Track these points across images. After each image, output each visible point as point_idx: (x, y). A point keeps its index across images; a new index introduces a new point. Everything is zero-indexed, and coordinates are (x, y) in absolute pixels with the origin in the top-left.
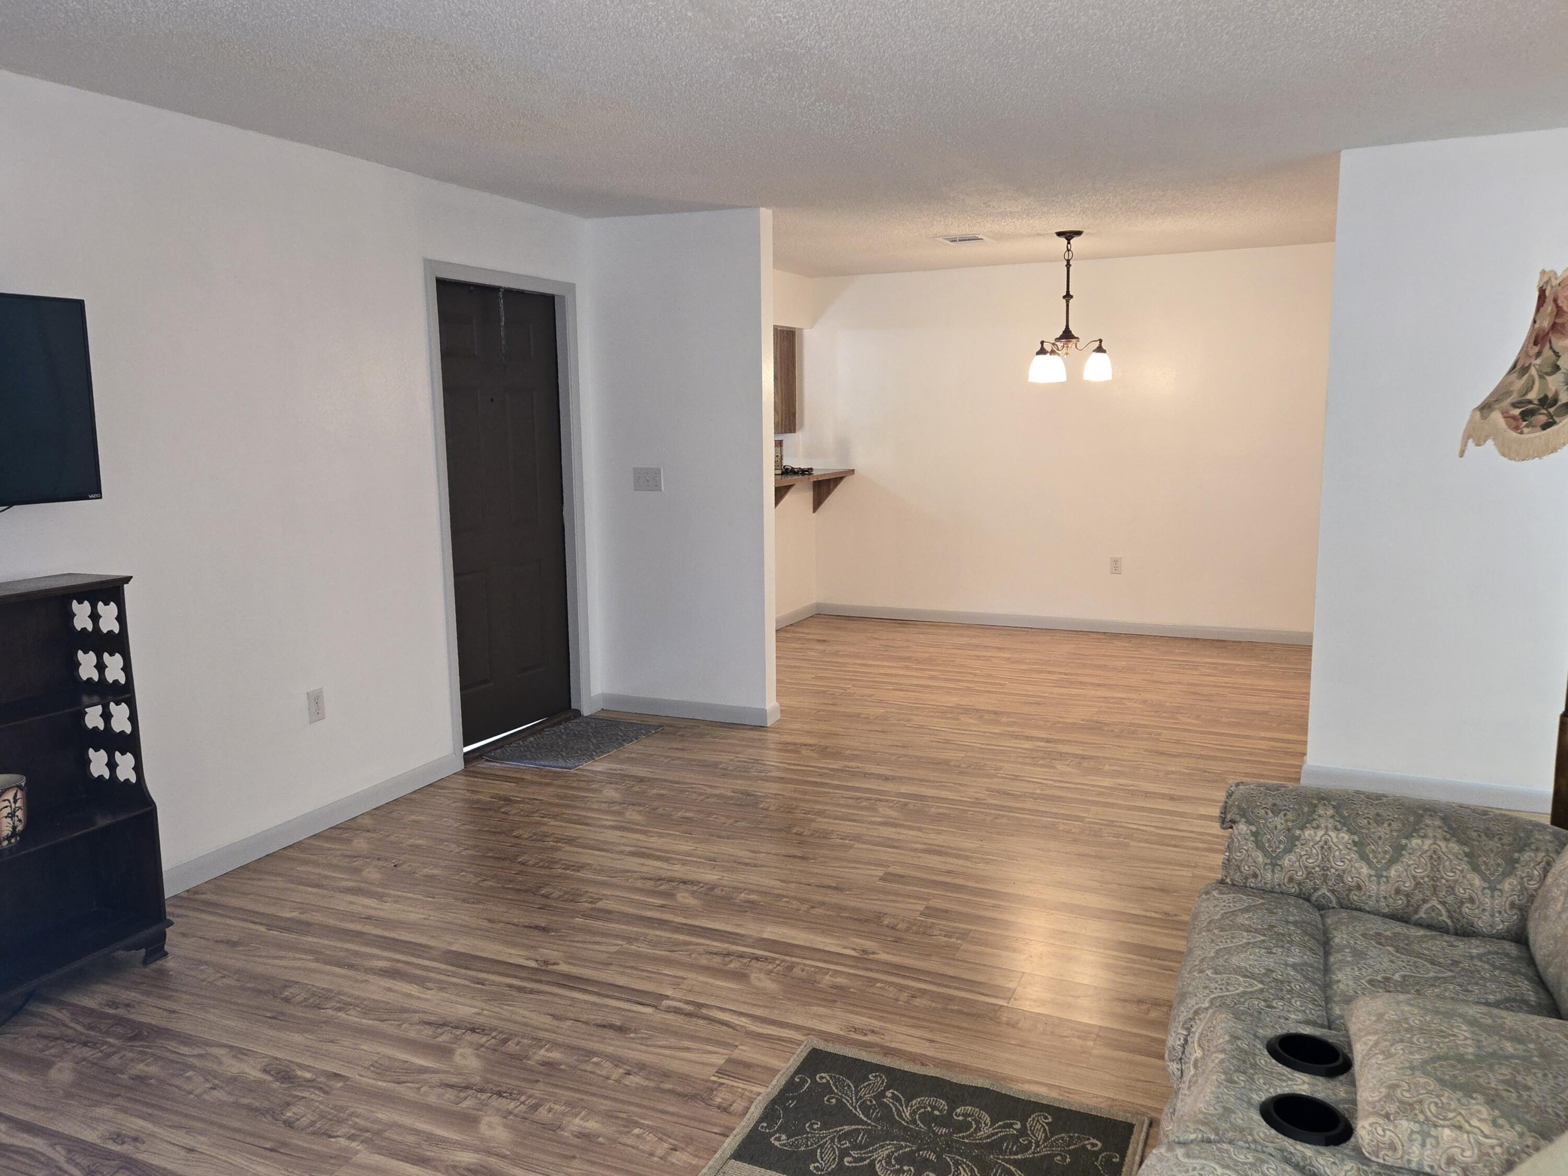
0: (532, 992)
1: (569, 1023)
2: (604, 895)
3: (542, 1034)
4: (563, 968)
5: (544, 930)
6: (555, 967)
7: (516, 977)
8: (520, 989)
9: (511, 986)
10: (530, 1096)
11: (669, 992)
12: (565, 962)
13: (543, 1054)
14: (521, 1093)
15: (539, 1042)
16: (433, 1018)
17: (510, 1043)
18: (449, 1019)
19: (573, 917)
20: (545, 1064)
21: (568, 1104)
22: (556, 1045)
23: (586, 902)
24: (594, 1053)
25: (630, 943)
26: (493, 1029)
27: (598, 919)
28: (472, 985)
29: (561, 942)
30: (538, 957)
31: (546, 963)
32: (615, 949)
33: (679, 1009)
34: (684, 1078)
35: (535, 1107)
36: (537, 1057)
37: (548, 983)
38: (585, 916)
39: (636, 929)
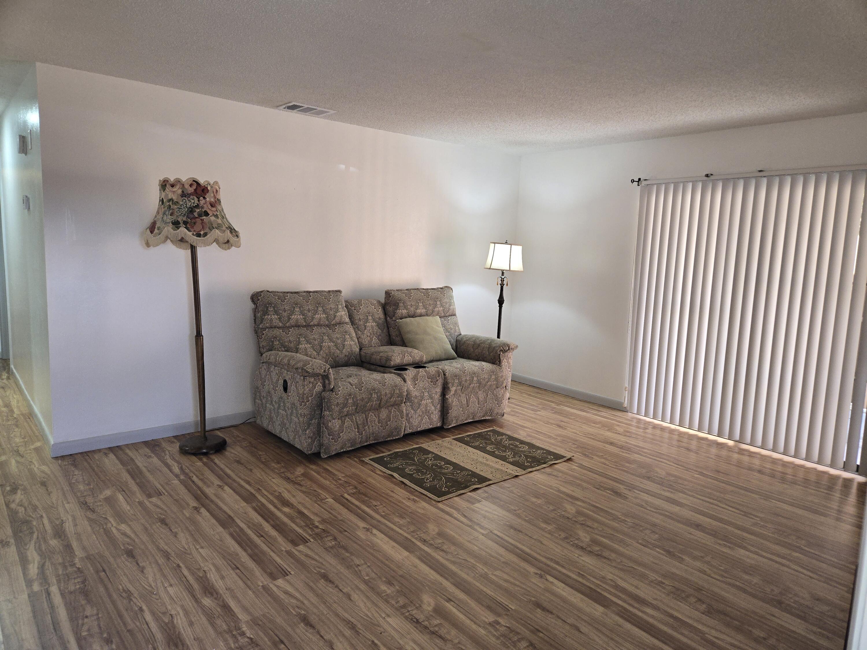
0: (551, 560)
1: (535, 537)
2: (484, 628)
3: (549, 536)
4: (532, 570)
5: (538, 605)
6: (536, 572)
7: (560, 572)
8: (557, 563)
9: (563, 567)
10: (555, 514)
11: (481, 537)
12: (530, 573)
13: (549, 528)
14: (559, 516)
15: (550, 533)
16: (604, 560)
17: (564, 537)
18: (595, 557)
19: (515, 611)
20: (549, 524)
21: (542, 508)
22: (543, 529)
23: (502, 625)
24: (525, 520)
25: (486, 574)
26: (572, 545)
27: (500, 604)
28: (585, 575)
29: (528, 589)
30: (545, 582)
31: (541, 576)
32: (498, 573)
33: (481, 528)
34: (494, 503)
35: (554, 510)
36: (552, 527)
37: (542, 562)
38: (507, 609)
39: (478, 584)
